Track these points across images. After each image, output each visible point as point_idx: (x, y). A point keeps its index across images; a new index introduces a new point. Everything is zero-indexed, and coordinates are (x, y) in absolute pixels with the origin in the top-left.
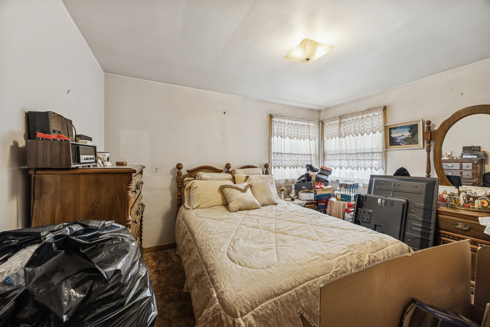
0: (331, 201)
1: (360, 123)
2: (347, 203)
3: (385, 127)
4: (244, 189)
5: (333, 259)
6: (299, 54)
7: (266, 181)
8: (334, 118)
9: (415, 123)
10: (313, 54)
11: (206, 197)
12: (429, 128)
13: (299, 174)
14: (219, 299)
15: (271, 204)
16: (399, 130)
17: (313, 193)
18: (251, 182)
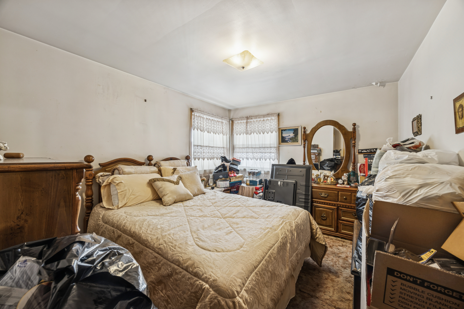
0: (242, 187)
1: (262, 124)
2: (254, 187)
3: (279, 129)
4: (177, 181)
5: (277, 230)
6: (237, 61)
7: (194, 172)
8: (242, 118)
9: (297, 128)
10: (248, 64)
11: (134, 194)
12: (305, 132)
13: (215, 165)
14: (212, 289)
15: (200, 193)
16: (287, 131)
17: (228, 180)
18: (179, 174)
